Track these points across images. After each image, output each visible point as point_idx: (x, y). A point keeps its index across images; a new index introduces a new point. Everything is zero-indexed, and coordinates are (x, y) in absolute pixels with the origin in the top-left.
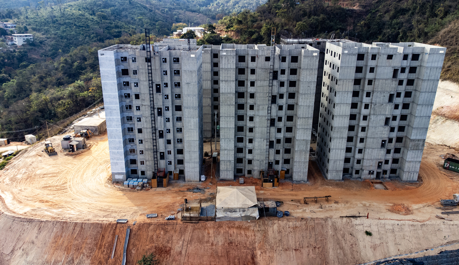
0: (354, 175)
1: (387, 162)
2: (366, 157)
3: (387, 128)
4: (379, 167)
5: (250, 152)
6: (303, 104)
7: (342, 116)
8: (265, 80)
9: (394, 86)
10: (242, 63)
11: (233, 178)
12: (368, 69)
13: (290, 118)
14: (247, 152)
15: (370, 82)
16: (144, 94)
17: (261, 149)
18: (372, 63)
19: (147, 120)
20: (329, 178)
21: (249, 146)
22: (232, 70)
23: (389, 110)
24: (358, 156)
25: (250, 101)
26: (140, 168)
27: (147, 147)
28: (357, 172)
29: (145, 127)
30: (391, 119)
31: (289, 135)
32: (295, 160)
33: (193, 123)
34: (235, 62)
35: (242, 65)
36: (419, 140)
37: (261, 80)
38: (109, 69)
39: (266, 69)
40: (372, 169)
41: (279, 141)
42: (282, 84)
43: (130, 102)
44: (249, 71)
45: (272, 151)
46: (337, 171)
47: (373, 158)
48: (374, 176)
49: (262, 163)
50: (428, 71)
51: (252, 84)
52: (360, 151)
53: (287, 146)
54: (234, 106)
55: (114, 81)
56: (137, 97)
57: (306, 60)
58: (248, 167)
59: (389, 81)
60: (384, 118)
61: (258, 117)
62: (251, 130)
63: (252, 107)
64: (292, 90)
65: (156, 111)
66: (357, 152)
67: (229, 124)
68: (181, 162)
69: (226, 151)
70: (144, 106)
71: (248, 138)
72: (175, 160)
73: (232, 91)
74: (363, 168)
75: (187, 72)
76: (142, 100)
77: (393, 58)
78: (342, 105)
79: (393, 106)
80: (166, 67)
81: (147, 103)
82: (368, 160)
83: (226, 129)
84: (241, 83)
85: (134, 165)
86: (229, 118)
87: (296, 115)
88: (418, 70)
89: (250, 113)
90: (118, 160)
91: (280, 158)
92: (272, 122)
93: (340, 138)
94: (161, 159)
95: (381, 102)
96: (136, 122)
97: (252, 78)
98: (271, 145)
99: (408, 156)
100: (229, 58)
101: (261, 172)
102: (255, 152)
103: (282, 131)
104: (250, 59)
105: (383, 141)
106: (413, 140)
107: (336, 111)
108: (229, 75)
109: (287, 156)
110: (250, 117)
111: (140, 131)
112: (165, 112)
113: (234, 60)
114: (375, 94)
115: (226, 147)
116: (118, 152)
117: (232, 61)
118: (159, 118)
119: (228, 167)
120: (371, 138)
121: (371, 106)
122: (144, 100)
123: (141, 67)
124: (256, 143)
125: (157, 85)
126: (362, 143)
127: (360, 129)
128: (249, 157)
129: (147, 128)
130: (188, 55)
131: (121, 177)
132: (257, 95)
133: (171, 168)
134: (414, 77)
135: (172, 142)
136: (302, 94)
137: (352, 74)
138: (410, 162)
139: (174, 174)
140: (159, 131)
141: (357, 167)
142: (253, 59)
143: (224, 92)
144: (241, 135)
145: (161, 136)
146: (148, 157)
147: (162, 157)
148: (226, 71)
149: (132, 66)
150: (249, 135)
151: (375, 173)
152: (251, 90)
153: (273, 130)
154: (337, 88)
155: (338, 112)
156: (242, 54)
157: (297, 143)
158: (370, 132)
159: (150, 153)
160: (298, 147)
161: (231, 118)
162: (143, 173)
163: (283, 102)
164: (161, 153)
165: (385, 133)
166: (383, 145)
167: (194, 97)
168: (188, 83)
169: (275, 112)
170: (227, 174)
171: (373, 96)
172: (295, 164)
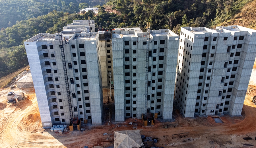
0: (202, 113)
1: (222, 104)
2: (209, 102)
3: (223, 84)
4: (217, 107)
5: (135, 103)
6: (169, 72)
7: (194, 78)
8: (143, 57)
9: (228, 57)
10: (127, 46)
11: (124, 120)
12: (211, 47)
13: (160, 80)
14: (133, 103)
15: (212, 56)
16: (60, 70)
17: (142, 101)
18: (213, 43)
19: (64, 86)
20: (186, 117)
21: (134, 99)
22: (121, 52)
23: (224, 73)
24: (204, 102)
25: (134, 71)
26: (61, 117)
27: (65, 104)
28: (203, 111)
29: (63, 91)
30: (225, 78)
31: (159, 91)
32: (164, 107)
33: (95, 87)
34: (122, 46)
35: (127, 47)
36: (243, 91)
37: (140, 57)
38: (34, 54)
39: (144, 50)
40: (213, 109)
41: (153, 95)
42: (155, 59)
43: (51, 75)
44: (132, 51)
45: (149, 102)
46: (191, 112)
47: (213, 102)
48: (214, 113)
49: (142, 109)
50: (250, 47)
51: (135, 60)
52: (205, 99)
53: (159, 97)
54: (123, 75)
55: (38, 63)
56: (56, 72)
57: (171, 43)
58: (133, 112)
59: (225, 54)
60: (221, 78)
61: (139, 81)
62: (135, 89)
63: (135, 75)
64: (161, 62)
65: (69, 81)
66: (203, 99)
67: (120, 87)
68: (88, 111)
69: (119, 104)
70: (61, 78)
71: (133, 95)
72: (84, 111)
73: (121, 65)
74: (207, 109)
75: (90, 54)
76: (59, 74)
77: (228, 39)
78: (194, 71)
79: (227, 70)
80: (75, 51)
81: (63, 75)
82: (210, 104)
83: (118, 90)
84: (127, 59)
85: (57, 115)
86: (120, 83)
87: (164, 78)
88: (243, 46)
89: (134, 78)
90: (46, 114)
91: (154, 105)
92: (149, 84)
93: (193, 92)
94: (75, 111)
95: (219, 68)
96: (56, 89)
97: (134, 56)
98: (148, 98)
99: (236, 101)
100: (118, 44)
101: (142, 115)
102: (138, 103)
103: (155, 89)
104: (132, 43)
105: (220, 92)
106: (240, 91)
107: (191, 75)
108: (119, 55)
109: (158, 104)
110: (134, 81)
111: (59, 94)
112: (76, 80)
113: (122, 45)
114: (215, 63)
115: (119, 101)
116: (45, 109)
117: (120, 46)
118: (72, 85)
119: (121, 113)
120: (212, 90)
121: (213, 70)
122: (60, 74)
123: (56, 52)
124: (138, 98)
125: (69, 63)
126: (206, 94)
127: (205, 85)
128: (134, 106)
129: (64, 92)
130: (89, 43)
131: (48, 124)
132: (138, 67)
133: (83, 116)
134: (241, 51)
135: (82, 100)
136: (168, 65)
137: (201, 51)
138: (237, 104)
139: (85, 120)
140: (73, 93)
141: (203, 108)
142: (135, 43)
143: (115, 66)
144: (128, 92)
145: (74, 96)
146: (66, 110)
147: (76, 110)
148: (117, 52)
149: (50, 51)
150: (134, 93)
151: (215, 111)
152: (134, 63)
153: (150, 88)
154: (191, 60)
155: (192, 76)
156: (127, 40)
157: (165, 96)
158: (212, 87)
159: (67, 108)
160: (166, 98)
161: (121, 83)
162: (63, 120)
163: (156, 70)
164: (74, 107)
165: (221, 87)
166: (220, 95)
167: (96, 71)
168: (91, 62)
169: (150, 77)
170: (120, 118)
171: (214, 64)
172: (164, 109)
